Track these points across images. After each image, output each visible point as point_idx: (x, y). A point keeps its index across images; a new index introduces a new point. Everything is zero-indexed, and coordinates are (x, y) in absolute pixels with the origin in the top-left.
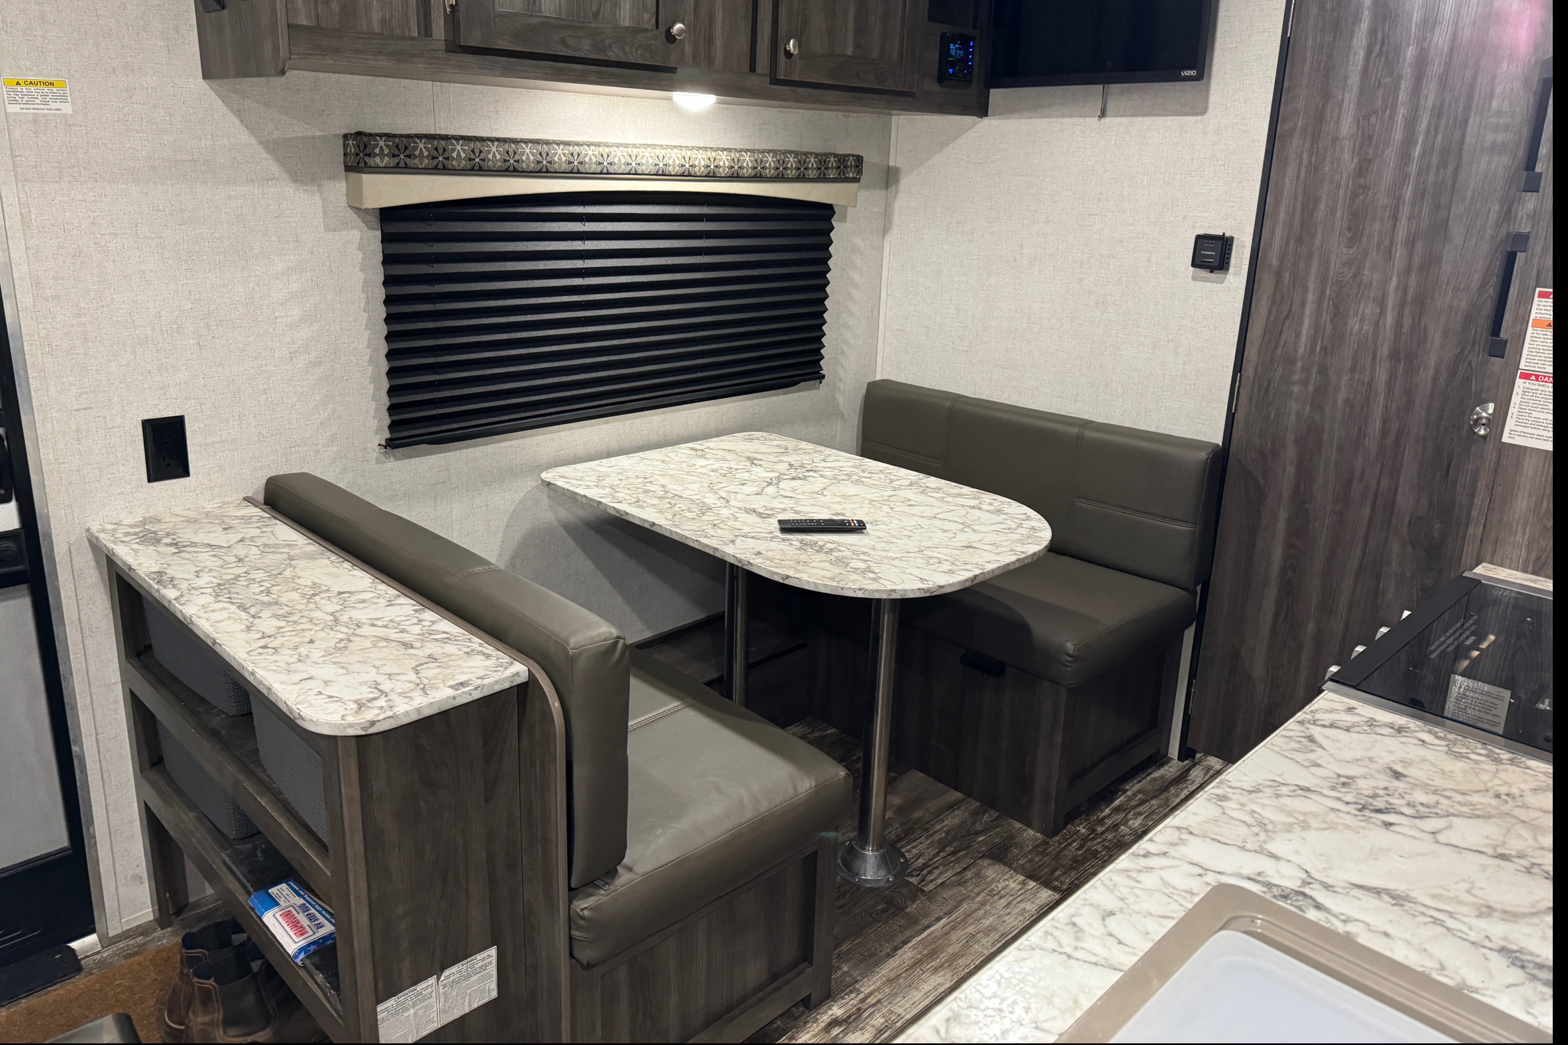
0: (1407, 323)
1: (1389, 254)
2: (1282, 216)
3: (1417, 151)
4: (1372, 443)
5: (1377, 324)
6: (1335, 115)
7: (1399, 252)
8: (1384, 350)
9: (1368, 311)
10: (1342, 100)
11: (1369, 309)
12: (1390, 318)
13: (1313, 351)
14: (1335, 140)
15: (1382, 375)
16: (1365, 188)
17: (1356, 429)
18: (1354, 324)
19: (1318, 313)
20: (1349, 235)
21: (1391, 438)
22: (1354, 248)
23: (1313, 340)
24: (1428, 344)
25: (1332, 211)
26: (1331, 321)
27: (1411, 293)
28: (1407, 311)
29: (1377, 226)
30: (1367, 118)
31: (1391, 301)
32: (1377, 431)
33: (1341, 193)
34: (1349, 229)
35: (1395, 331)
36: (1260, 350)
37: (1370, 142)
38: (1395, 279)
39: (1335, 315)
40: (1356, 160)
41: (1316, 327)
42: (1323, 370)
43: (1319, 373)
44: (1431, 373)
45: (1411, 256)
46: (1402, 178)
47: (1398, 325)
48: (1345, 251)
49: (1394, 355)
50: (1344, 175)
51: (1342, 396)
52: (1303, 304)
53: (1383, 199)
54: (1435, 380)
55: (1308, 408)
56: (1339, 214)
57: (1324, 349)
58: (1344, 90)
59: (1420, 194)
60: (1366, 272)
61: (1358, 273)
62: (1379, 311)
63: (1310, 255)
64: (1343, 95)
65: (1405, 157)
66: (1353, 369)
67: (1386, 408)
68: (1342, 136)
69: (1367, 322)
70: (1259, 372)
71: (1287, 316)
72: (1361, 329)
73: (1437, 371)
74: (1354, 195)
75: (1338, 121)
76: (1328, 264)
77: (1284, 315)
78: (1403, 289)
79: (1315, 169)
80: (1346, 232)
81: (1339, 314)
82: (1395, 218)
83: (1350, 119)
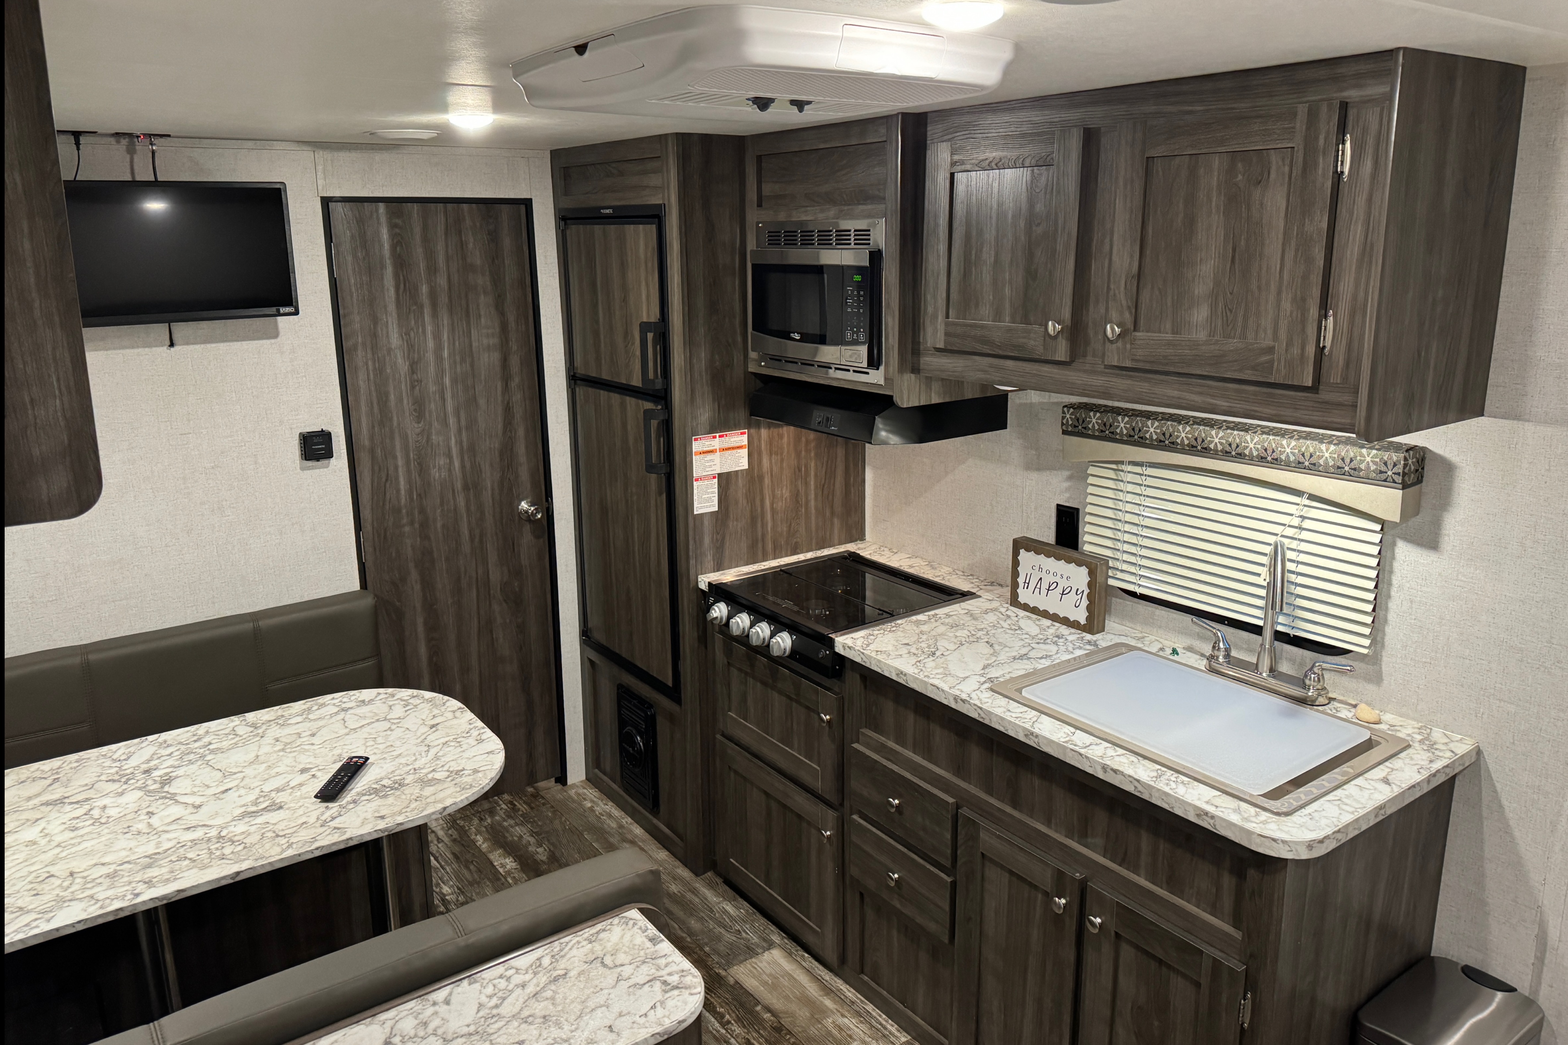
0: (468, 465)
1: (445, 422)
2: (364, 408)
3: (446, 354)
4: (466, 548)
5: (450, 470)
6: (384, 332)
7: (452, 420)
8: (459, 485)
9: (442, 463)
10: (387, 322)
11: (442, 461)
12: (457, 464)
13: (412, 499)
14: (389, 350)
15: (461, 501)
16: (420, 381)
17: (454, 542)
18: (435, 474)
19: (409, 471)
20: (416, 414)
21: (477, 540)
22: (422, 423)
23: (410, 492)
24: (484, 475)
25: (401, 400)
26: (419, 475)
27: (465, 444)
28: (466, 458)
29: (433, 406)
30: (407, 334)
31: (455, 451)
32: (467, 538)
33: (403, 387)
34: (415, 410)
35: (463, 472)
36: (372, 509)
37: (414, 351)
38: (453, 438)
39: (421, 471)
40: (407, 363)
41: (409, 481)
42: (422, 511)
43: (420, 513)
44: (490, 492)
45: (459, 421)
46: (441, 373)
47: (463, 466)
48: (416, 425)
49: (466, 487)
50: (402, 374)
51: (439, 525)
52: (396, 468)
53: (432, 388)
54: (493, 494)
55: (418, 539)
56: (405, 401)
57: (419, 495)
58: (386, 315)
59: (454, 381)
60: (434, 437)
61: (428, 439)
62: (448, 461)
63: (392, 432)
64: (387, 318)
65: (439, 358)
66: (442, 504)
67: (469, 522)
68: (393, 347)
69: (443, 470)
70: (375, 525)
71: (387, 480)
72: (440, 476)
73: (493, 490)
74: (413, 387)
75: (388, 336)
76: (407, 436)
77: (384, 480)
78: (460, 443)
79: (380, 371)
80: (414, 413)
81: (423, 469)
82: (443, 399)
83: (396, 335)
